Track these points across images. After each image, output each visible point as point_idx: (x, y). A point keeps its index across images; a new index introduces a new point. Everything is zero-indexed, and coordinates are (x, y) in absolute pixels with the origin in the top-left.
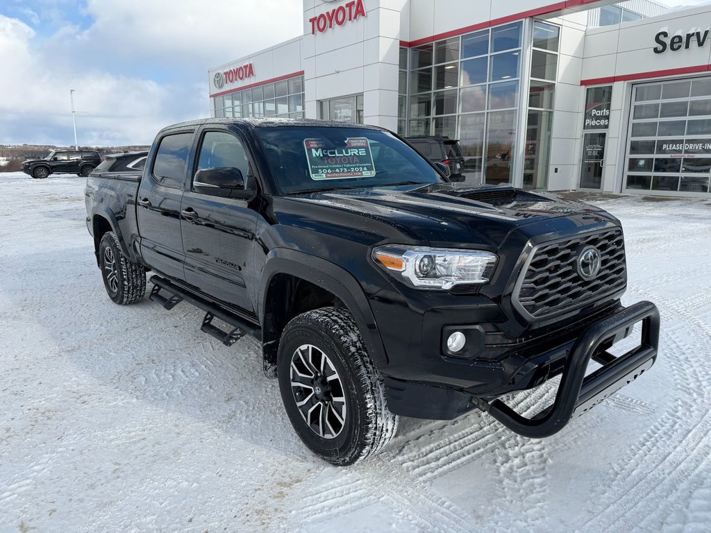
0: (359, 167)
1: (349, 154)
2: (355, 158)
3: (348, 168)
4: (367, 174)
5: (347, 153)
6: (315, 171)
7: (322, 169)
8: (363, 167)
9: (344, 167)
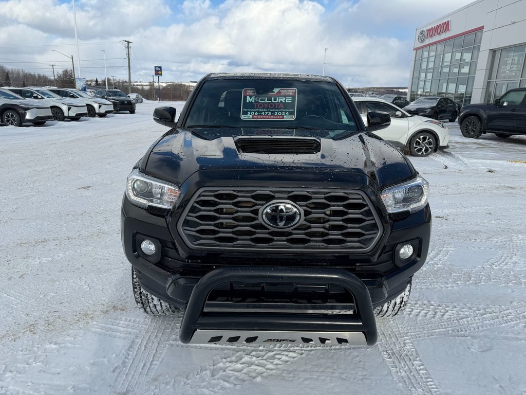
0: (282, 112)
1: (277, 101)
2: (281, 104)
3: (272, 112)
4: (287, 118)
5: (275, 100)
6: (245, 113)
7: (251, 112)
8: (286, 112)
9: (269, 111)
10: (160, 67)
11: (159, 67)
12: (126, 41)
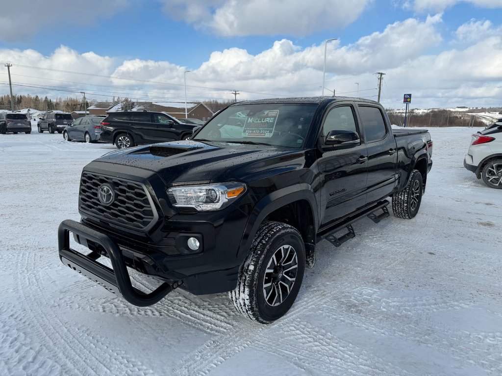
7: (248, 130)
10: (410, 95)
11: (408, 95)
12: (379, 73)
